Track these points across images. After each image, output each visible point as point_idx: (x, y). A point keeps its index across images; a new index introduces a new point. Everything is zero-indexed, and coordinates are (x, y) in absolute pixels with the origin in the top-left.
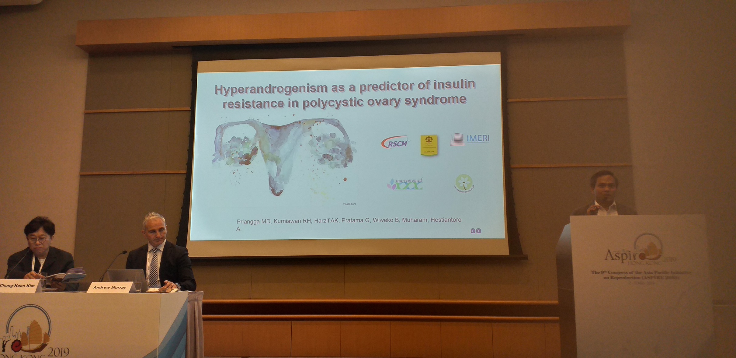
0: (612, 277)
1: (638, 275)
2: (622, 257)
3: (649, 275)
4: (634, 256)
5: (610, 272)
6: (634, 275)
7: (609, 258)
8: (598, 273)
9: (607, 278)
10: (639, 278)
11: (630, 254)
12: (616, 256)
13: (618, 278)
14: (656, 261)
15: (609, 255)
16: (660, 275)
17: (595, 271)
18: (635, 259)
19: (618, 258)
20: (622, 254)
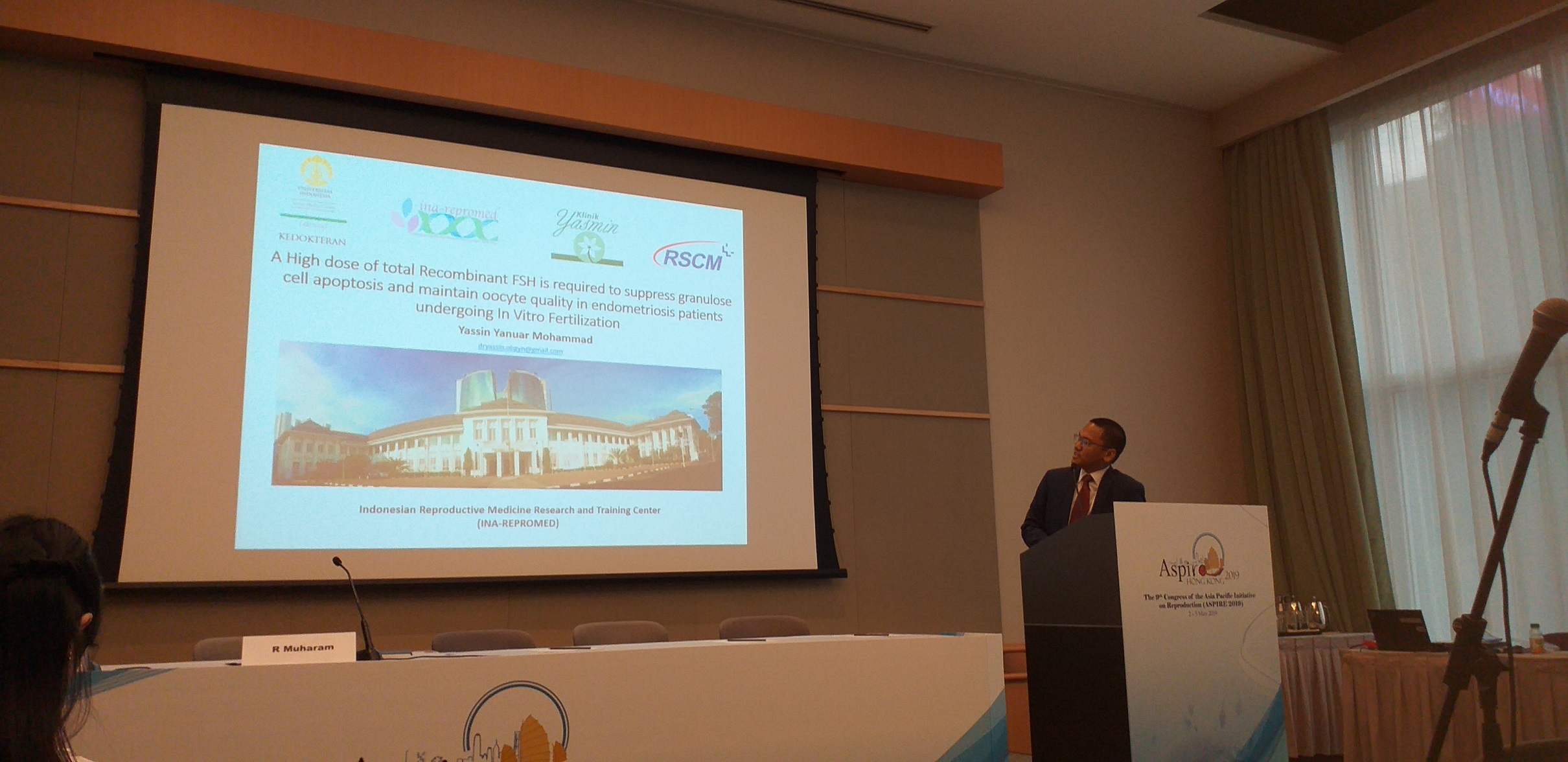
0: (1169, 605)
1: (1198, 601)
2: (1178, 571)
3: (1211, 600)
4: (1194, 571)
5: (1166, 597)
6: (1195, 600)
7: (1165, 573)
8: (1152, 598)
9: (1163, 606)
10: (1199, 605)
11: (1188, 567)
12: (1173, 570)
13: (1176, 606)
14: (1217, 577)
15: (1164, 568)
16: (1222, 600)
17: (1149, 596)
18: (1194, 575)
19: (1174, 574)
20: (1179, 567)
